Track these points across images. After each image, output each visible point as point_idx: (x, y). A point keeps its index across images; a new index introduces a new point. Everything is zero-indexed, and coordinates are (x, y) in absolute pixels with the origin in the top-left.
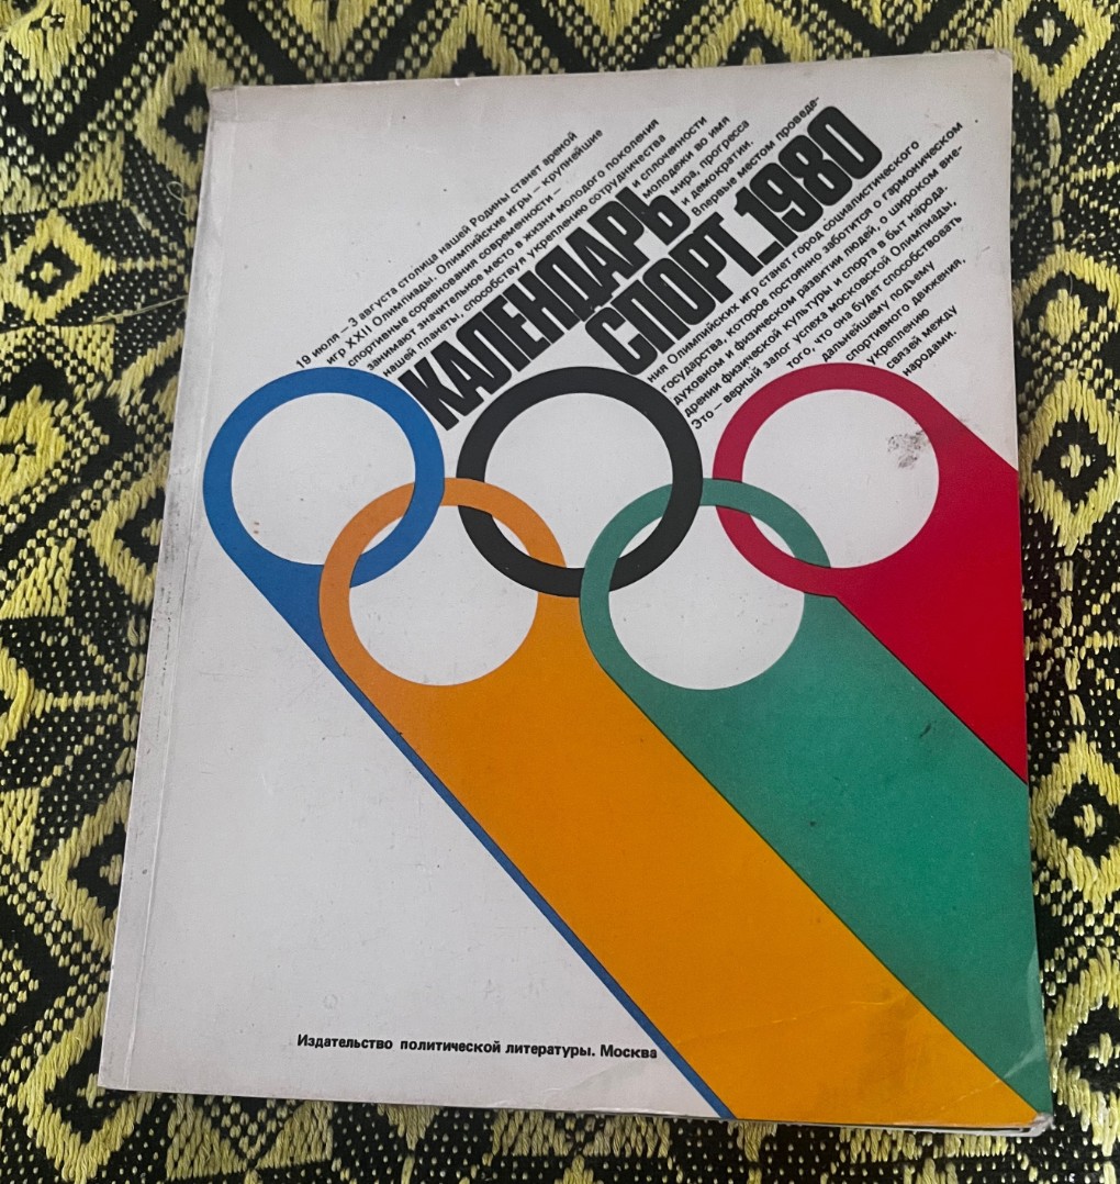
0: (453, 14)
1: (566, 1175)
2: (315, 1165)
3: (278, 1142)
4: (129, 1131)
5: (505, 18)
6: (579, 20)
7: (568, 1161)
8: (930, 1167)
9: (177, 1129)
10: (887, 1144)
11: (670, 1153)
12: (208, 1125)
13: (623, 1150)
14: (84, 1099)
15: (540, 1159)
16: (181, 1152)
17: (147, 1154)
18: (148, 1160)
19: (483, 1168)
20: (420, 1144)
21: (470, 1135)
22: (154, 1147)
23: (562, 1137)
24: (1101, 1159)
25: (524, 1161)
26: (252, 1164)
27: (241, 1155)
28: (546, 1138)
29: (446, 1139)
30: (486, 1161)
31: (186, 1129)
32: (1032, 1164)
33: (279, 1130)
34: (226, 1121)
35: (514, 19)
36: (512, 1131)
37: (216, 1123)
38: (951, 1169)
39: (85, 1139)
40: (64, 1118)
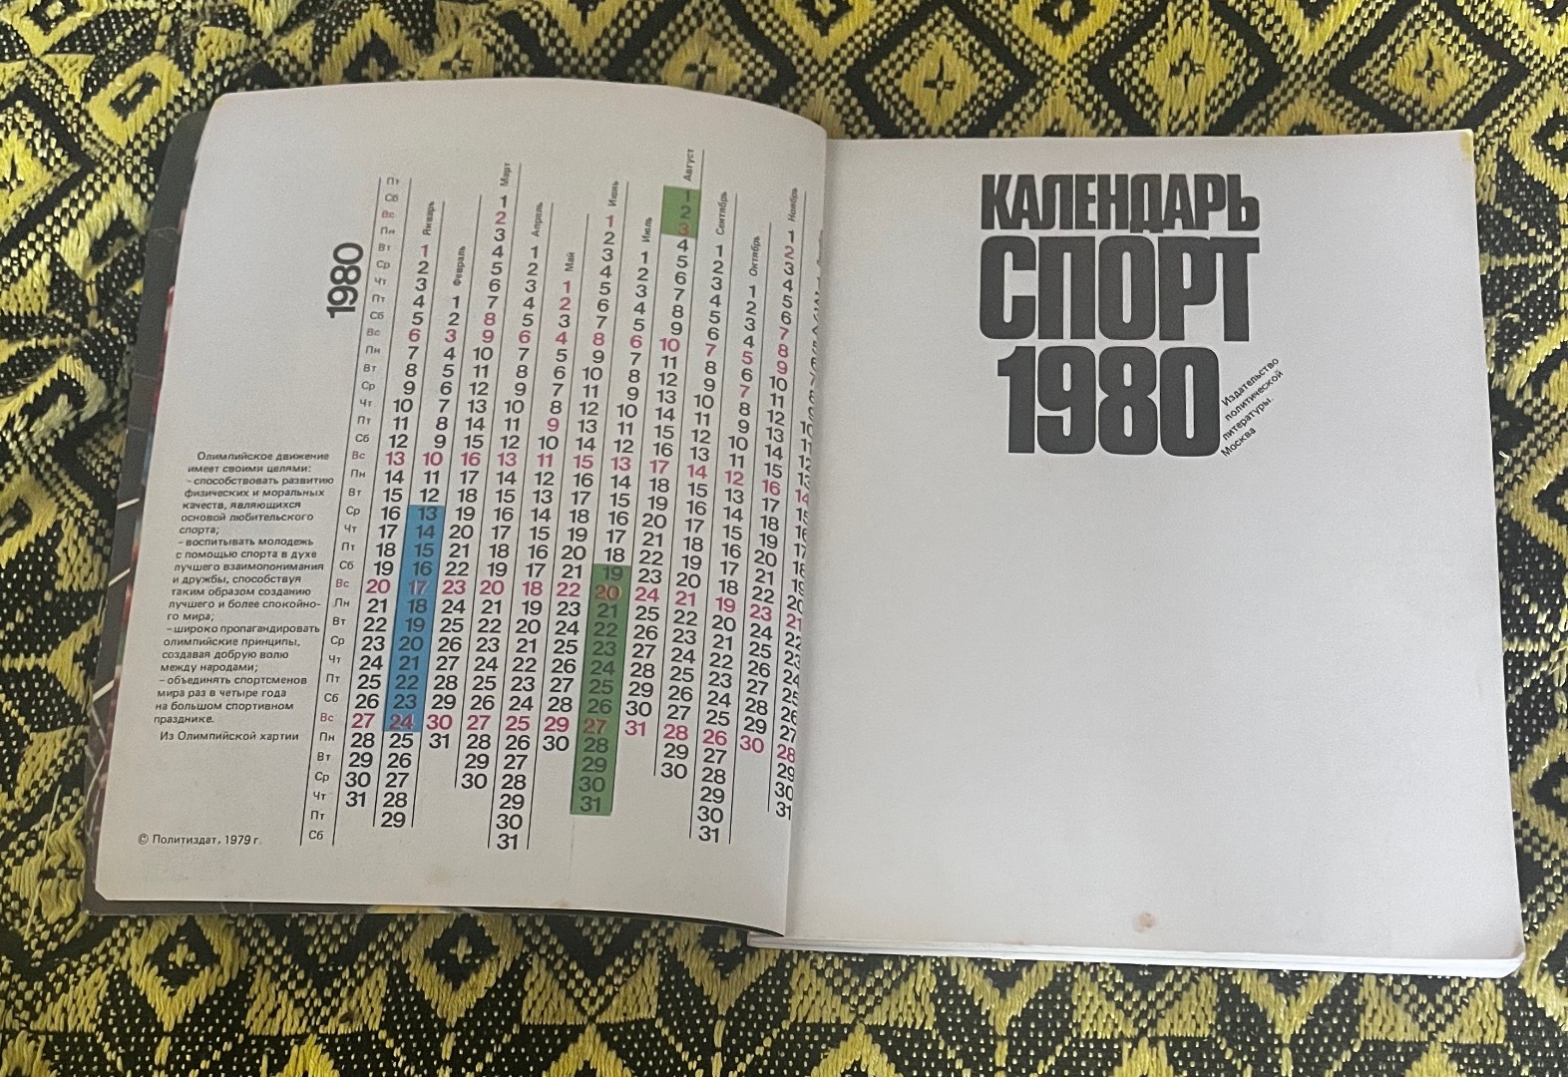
0: (803, 103)
1: (851, 1036)
2: (643, 1021)
3: (614, 1003)
4: (491, 984)
5: (846, 109)
6: (908, 113)
7: (851, 1028)
8: (1144, 1043)
9: (532, 985)
10: (1110, 1026)
11: (934, 1027)
12: (557, 986)
13: (896, 1022)
14: (455, 956)
15: (828, 1026)
16: (534, 1003)
17: (507, 1003)
18: (507, 1005)
19: (782, 1031)
20: (730, 1011)
21: (772, 1006)
22: (512, 996)
23: (847, 1008)
24: (1281, 1045)
25: (816, 1027)
26: (592, 1019)
27: (583, 1011)
28: (834, 1010)
29: (752, 1008)
30: (785, 1025)
31: (539, 987)
32: (1229, 1045)
33: (615, 993)
34: (572, 984)
35: (853, 110)
36: (807, 1005)
37: (563, 984)
38: (1162, 1045)
39: (456, 988)
40: (439, 970)
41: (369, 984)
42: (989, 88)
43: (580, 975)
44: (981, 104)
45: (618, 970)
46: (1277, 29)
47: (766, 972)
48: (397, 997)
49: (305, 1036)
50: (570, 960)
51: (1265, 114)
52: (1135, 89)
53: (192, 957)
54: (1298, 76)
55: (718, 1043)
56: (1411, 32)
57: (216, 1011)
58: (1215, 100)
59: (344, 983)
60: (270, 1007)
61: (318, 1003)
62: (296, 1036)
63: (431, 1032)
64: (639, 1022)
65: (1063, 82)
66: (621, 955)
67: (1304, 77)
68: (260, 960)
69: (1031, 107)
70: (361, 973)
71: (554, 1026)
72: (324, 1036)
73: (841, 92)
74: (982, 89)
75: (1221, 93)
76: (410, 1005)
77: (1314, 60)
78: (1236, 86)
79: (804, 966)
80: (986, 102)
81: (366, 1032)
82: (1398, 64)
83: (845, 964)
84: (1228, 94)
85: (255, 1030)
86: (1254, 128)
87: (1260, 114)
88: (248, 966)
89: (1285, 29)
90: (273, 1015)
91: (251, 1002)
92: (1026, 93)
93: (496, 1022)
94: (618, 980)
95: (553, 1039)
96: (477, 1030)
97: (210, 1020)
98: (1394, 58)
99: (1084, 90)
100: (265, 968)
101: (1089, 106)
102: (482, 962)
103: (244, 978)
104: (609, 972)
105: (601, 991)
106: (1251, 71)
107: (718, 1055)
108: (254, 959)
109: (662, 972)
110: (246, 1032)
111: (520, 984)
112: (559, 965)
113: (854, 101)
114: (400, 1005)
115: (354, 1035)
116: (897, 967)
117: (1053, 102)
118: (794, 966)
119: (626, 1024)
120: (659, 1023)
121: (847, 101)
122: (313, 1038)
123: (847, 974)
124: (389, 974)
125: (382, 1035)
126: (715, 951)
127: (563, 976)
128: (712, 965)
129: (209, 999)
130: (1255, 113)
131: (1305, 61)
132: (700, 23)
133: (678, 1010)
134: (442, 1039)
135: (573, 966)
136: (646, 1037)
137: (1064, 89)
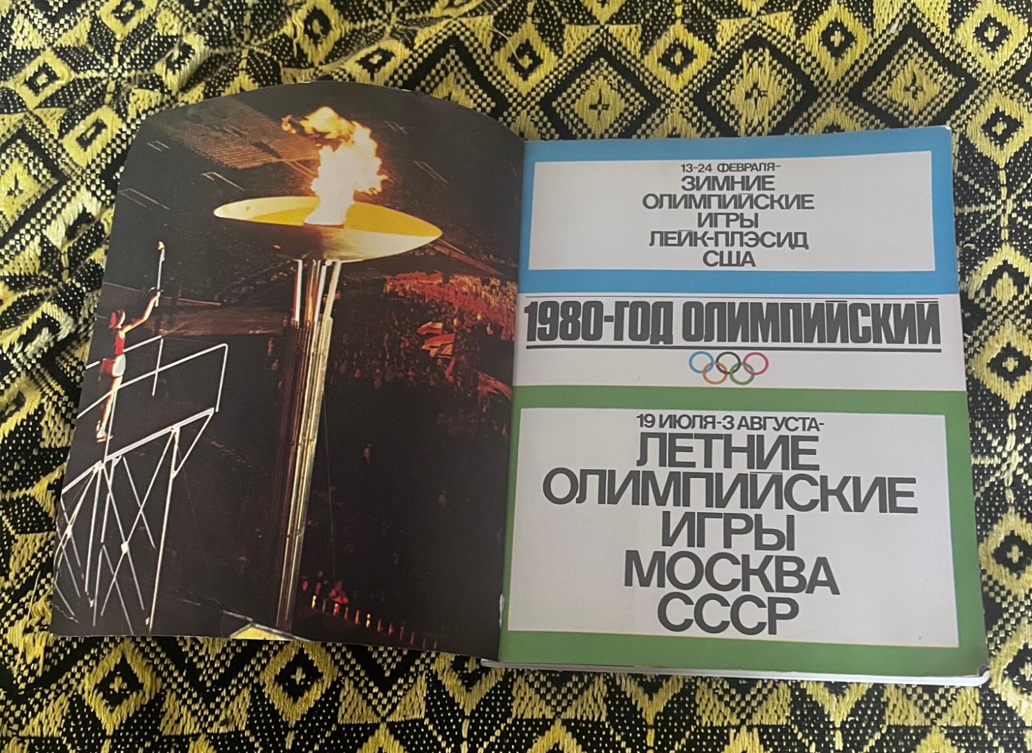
0: (513, 121)
1: (552, 728)
2: (416, 720)
3: (398, 708)
4: (318, 698)
5: (540, 124)
6: (580, 126)
7: (553, 721)
8: (744, 729)
9: (345, 698)
10: (721, 718)
11: (607, 720)
12: (361, 698)
13: (582, 717)
14: (295, 680)
15: (537, 720)
16: (346, 710)
17: (328, 710)
18: (328, 713)
19: (507, 725)
20: (473, 712)
21: (500, 708)
22: (332, 706)
23: (549, 708)
24: (835, 729)
25: (529, 721)
26: (384, 719)
27: (378, 714)
28: (541, 710)
29: (487, 710)
30: (509, 721)
31: (349, 699)
32: (800, 730)
33: (398, 701)
34: (371, 696)
35: (545, 125)
36: (523, 706)
37: (365, 696)
38: (755, 730)
39: (295, 701)
40: (284, 690)
41: (239, 699)
42: (631, 108)
43: (375, 690)
44: (626, 118)
45: (400, 687)
46: (814, 65)
47: (496, 685)
48: (256, 708)
49: (198, 735)
50: (370, 681)
51: (807, 120)
52: (723, 108)
53: (125, 686)
54: (828, 95)
55: (465, 734)
56: (902, 62)
57: (140, 721)
58: (775, 113)
59: (223, 699)
60: (176, 717)
61: (206, 712)
62: (193, 735)
63: (278, 730)
64: (414, 721)
65: (678, 104)
66: (402, 677)
67: (832, 95)
68: (169, 685)
69: (658, 121)
70: (234, 692)
71: (359, 725)
72: (210, 735)
73: (537, 113)
74: (626, 109)
75: (778, 107)
76: (265, 713)
77: (838, 84)
78: (788, 103)
79: (520, 680)
80: (629, 118)
81: (237, 732)
82: (893, 84)
83: (548, 679)
84: (784, 108)
85: (166, 732)
86: (801, 129)
87: (805, 120)
88: (161, 690)
89: (818, 65)
90: (178, 722)
91: (164, 713)
92: (655, 111)
93: (321, 723)
94: (400, 693)
95: (358, 733)
96: (309, 729)
97: (137, 727)
98: (891, 79)
99: (691, 109)
100: (172, 691)
101: (695, 120)
102: (312, 684)
103: (159, 698)
104: (395, 687)
105: (390, 700)
106: (797, 93)
107: (465, 743)
108: (165, 685)
109: (428, 688)
110: (160, 734)
111: (336, 698)
112: (362, 684)
113: (545, 119)
114: (259, 713)
115: (230, 733)
116: (581, 680)
117: (672, 117)
118: (515, 680)
119: (406, 723)
120: (426, 722)
121: (541, 119)
122: (202, 737)
123: (549, 685)
124: (252, 693)
125: (247, 733)
126: (462, 673)
127: (365, 691)
128: (460, 683)
129: (136, 713)
130: (801, 119)
131: (832, 85)
132: (447, 74)
133: (438, 712)
134: (286, 735)
135: (371, 684)
136: (418, 730)
137: (678, 109)
